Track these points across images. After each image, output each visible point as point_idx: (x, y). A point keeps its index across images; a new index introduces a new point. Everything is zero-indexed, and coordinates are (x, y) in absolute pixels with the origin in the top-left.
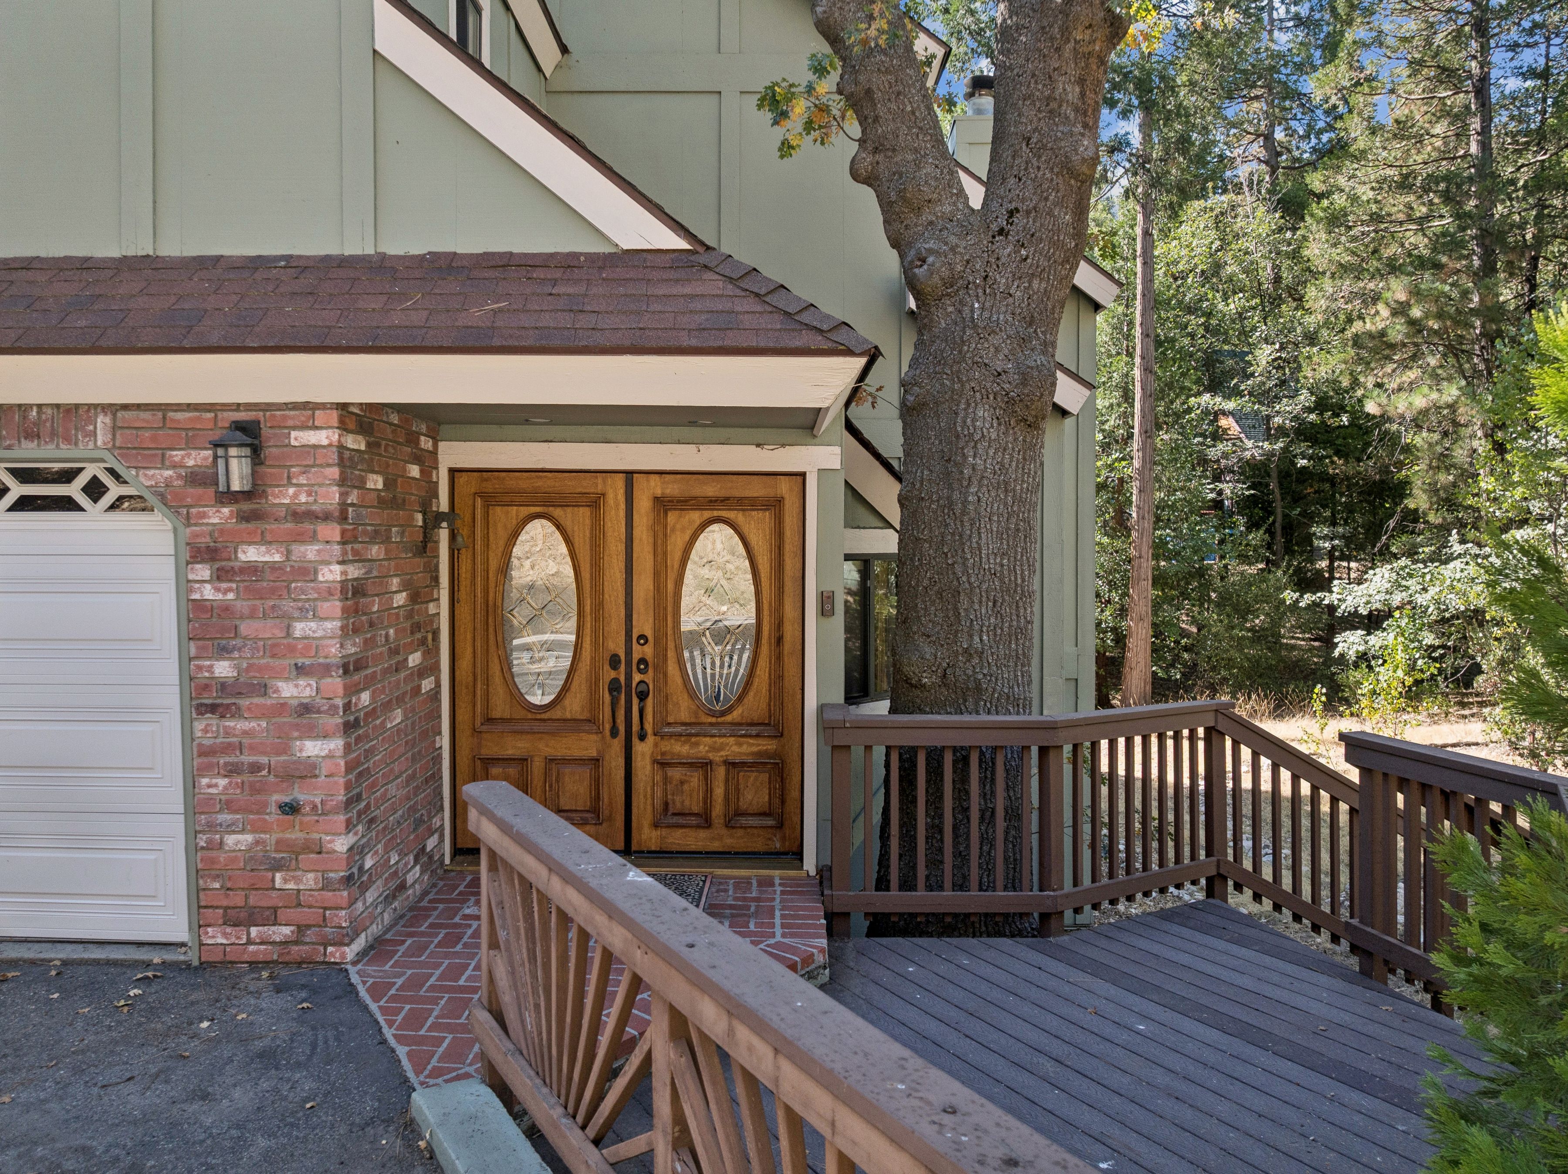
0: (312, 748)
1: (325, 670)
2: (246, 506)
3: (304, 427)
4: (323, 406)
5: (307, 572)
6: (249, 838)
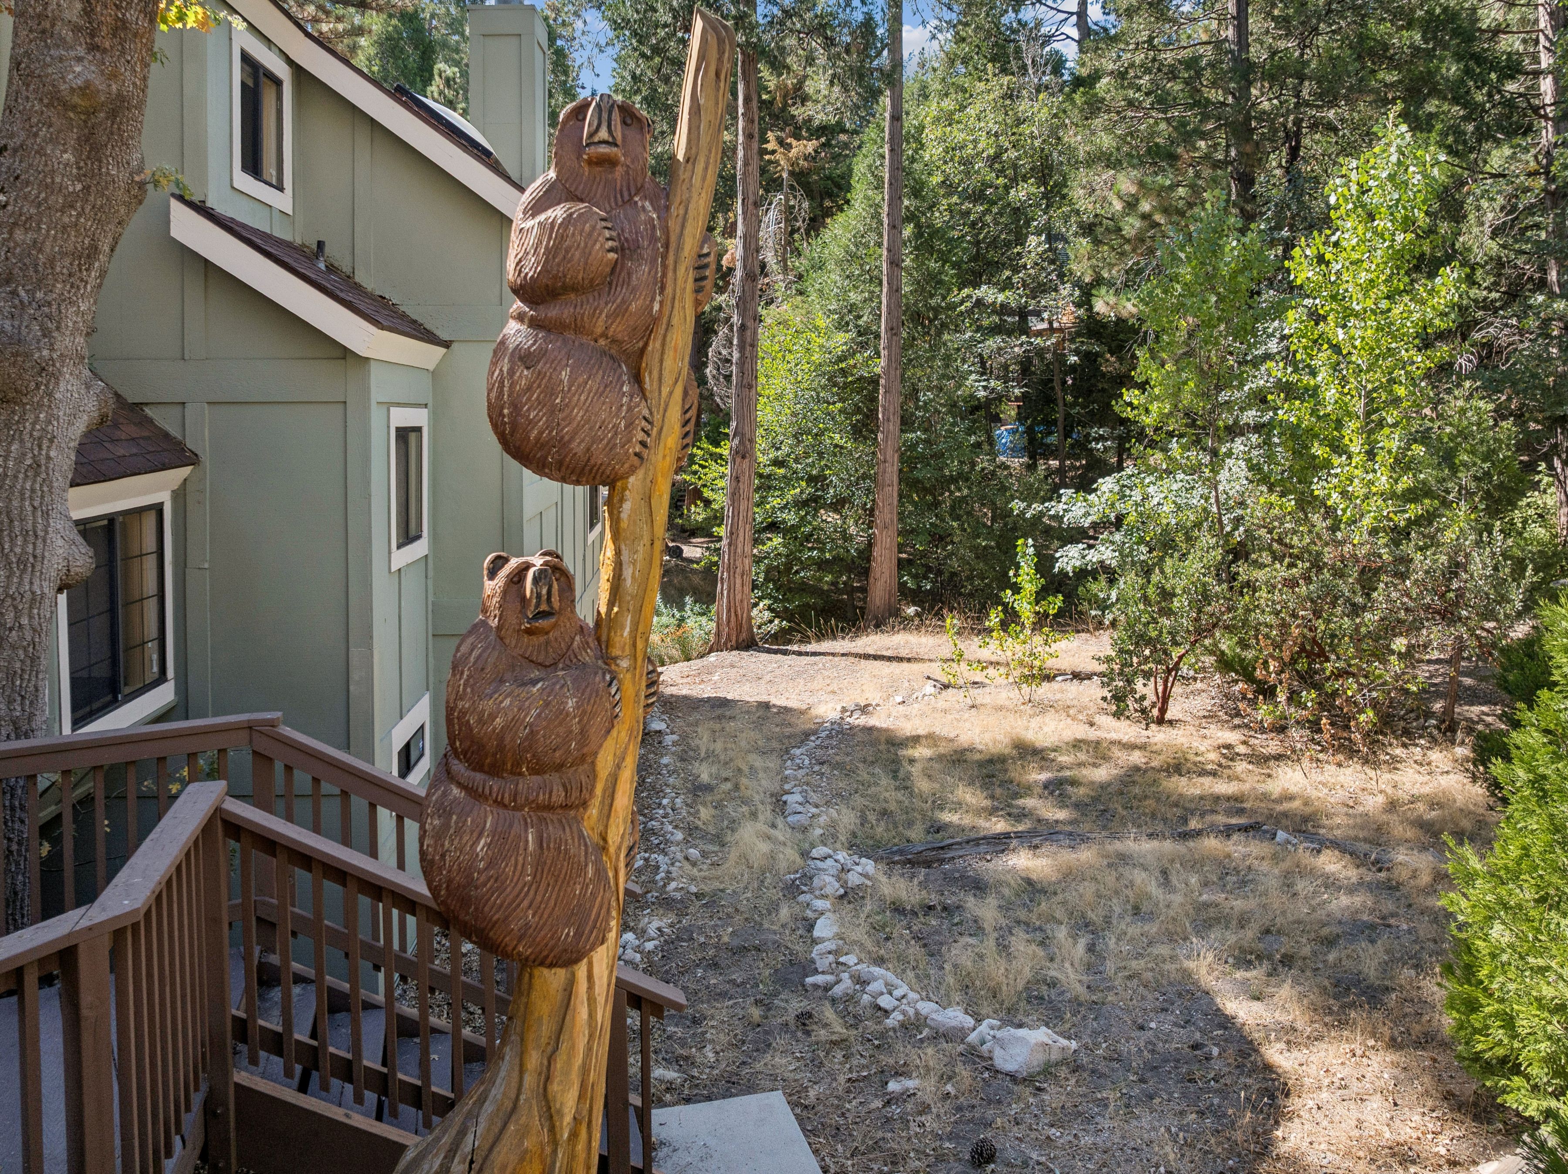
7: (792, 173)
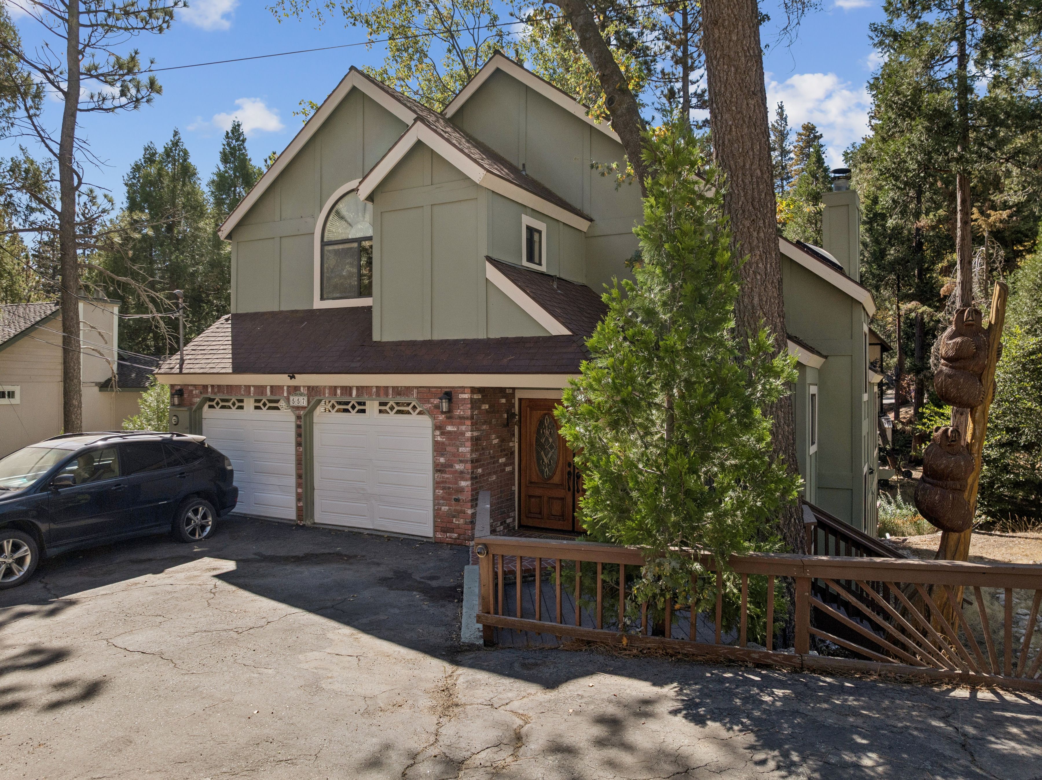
1: (467, 462)
2: (448, 415)
3: (462, 393)
4: (467, 387)
5: (463, 434)
6: (447, 508)
7: (991, 232)
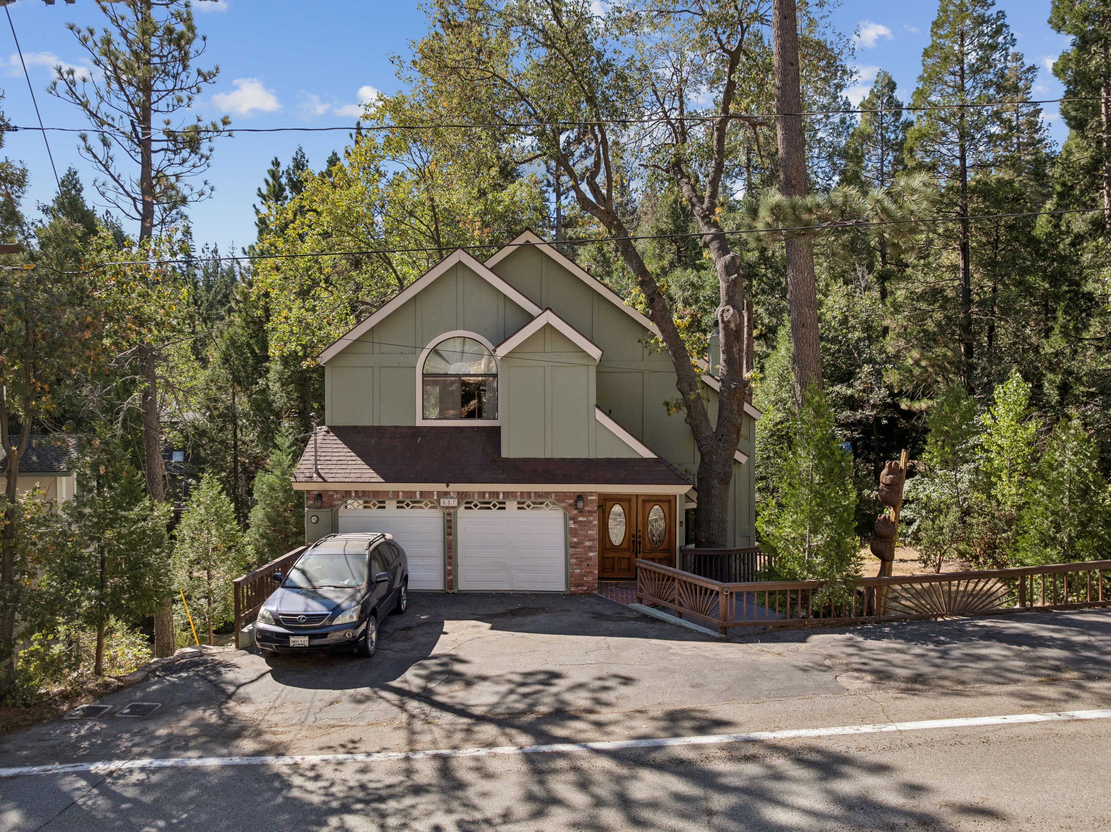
0: (591, 554)
1: (594, 540)
2: (580, 510)
3: (591, 496)
4: (594, 493)
6: (577, 571)
